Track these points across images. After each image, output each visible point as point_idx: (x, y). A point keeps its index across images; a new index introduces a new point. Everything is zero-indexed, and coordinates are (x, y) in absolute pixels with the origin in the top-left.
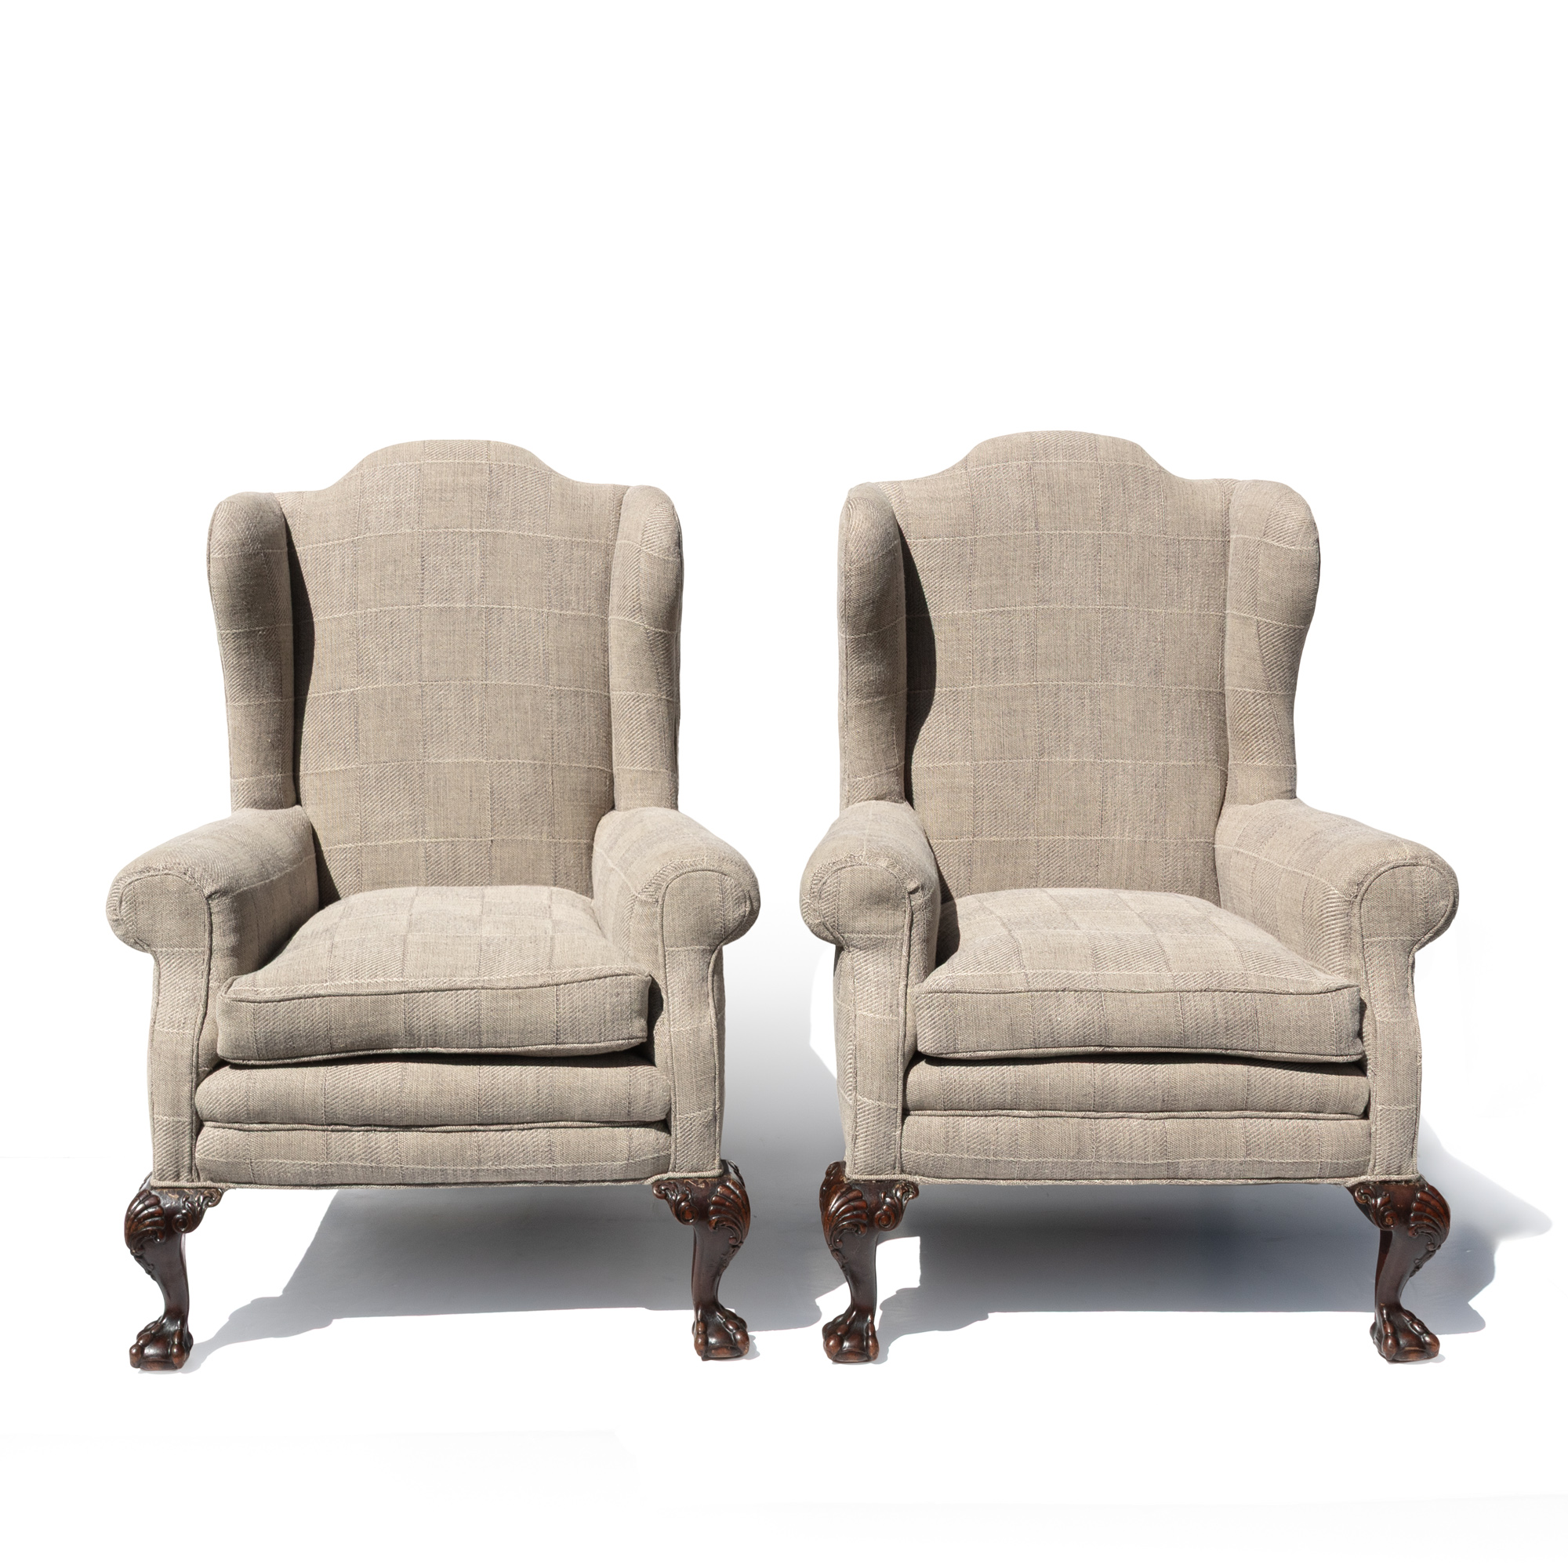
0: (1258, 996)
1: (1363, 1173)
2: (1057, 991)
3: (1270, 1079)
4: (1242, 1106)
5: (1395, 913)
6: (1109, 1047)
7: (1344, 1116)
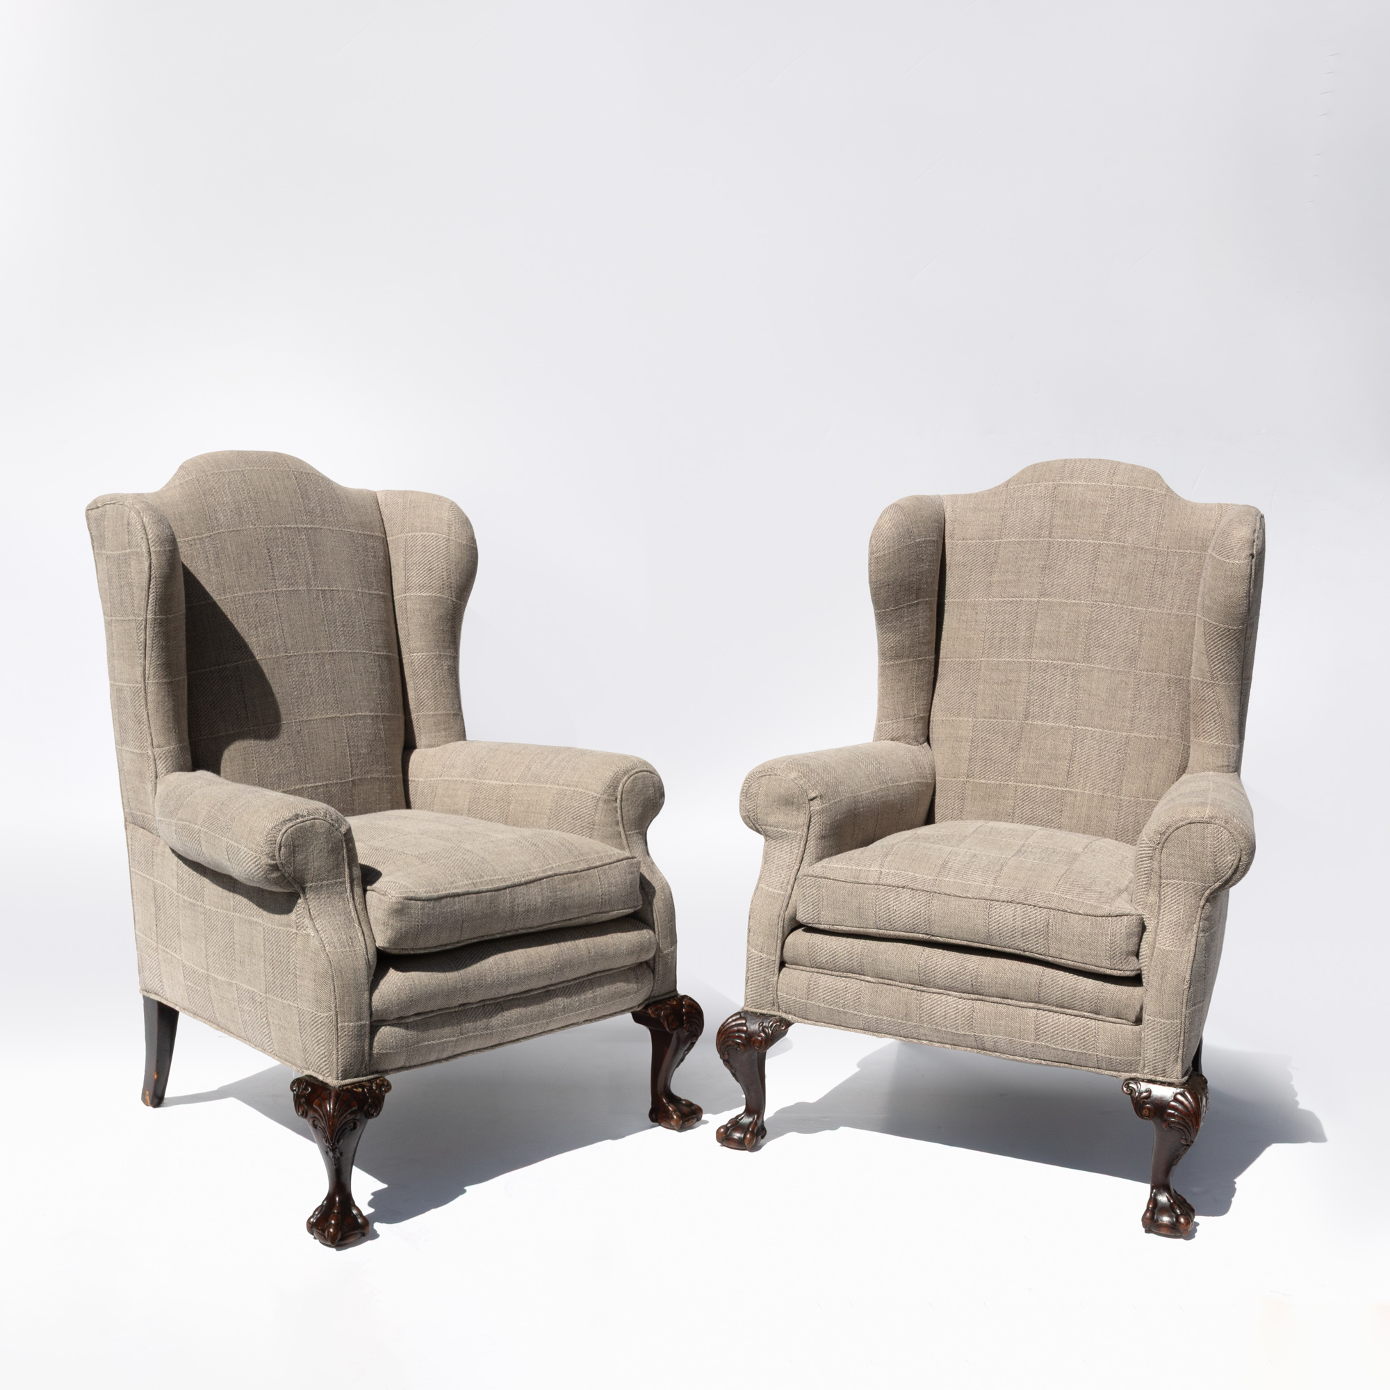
0: (1052, 912)
1: (1136, 1071)
2: (898, 887)
3: (1058, 981)
4: (1038, 1000)
5: (1187, 861)
6: (933, 936)
7: (1119, 1020)
